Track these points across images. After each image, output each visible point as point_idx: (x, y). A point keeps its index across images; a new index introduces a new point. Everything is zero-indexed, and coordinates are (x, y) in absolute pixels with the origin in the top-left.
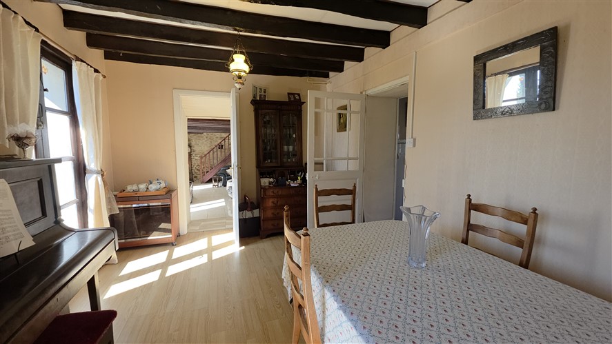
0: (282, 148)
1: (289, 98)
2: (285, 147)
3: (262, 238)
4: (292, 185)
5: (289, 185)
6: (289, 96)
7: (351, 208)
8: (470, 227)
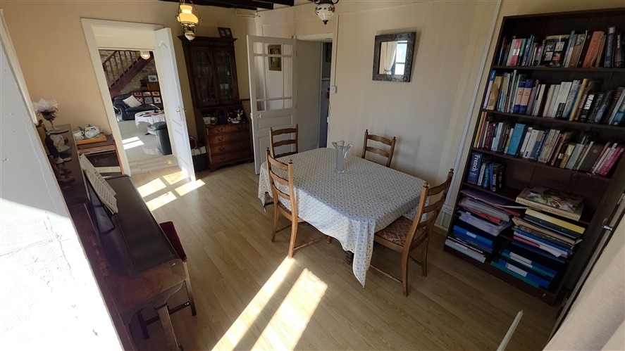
0: (219, 87)
1: (221, 34)
2: (221, 86)
3: (212, 171)
4: (234, 122)
5: (231, 122)
6: (220, 32)
7: (295, 142)
8: (366, 148)
